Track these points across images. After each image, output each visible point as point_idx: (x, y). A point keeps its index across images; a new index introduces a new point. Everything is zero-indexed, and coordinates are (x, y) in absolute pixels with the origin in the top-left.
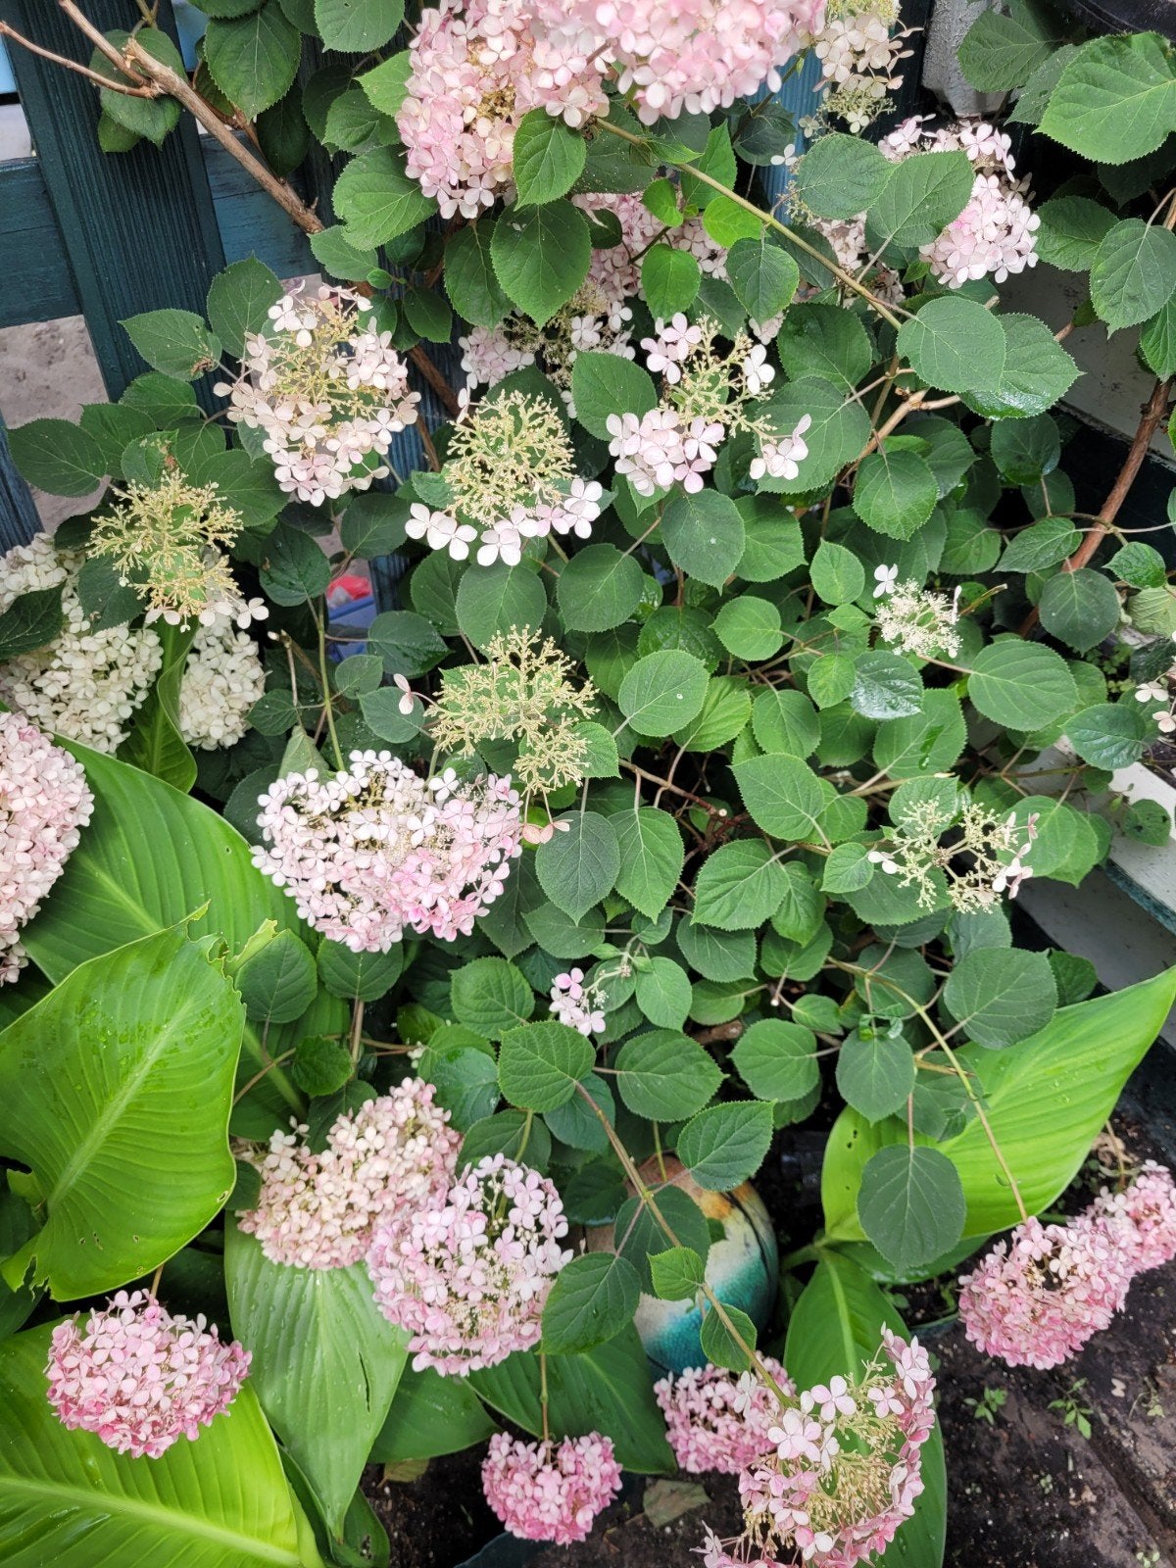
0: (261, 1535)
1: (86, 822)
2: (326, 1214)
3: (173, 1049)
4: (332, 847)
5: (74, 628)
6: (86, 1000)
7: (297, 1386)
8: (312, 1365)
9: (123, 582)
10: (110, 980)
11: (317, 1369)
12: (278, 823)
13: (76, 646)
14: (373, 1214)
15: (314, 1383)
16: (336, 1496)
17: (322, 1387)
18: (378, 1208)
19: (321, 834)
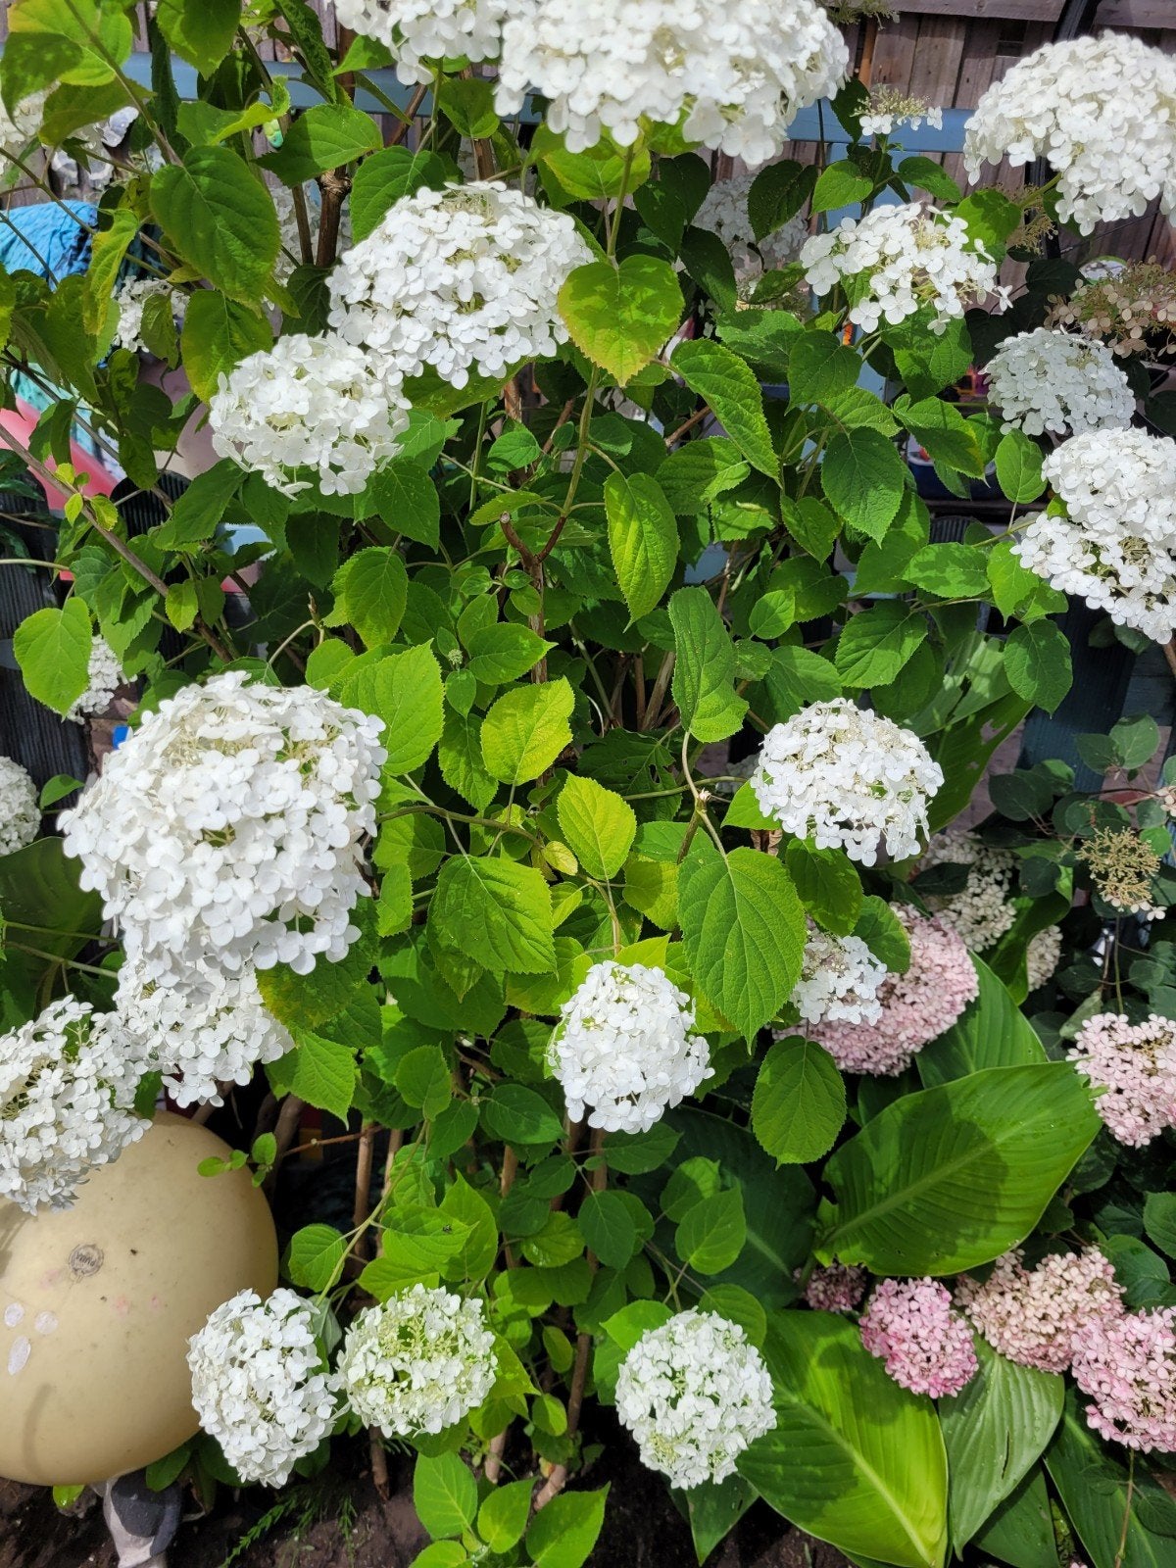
0: (913, 1519)
1: (972, 1000)
2: (1030, 1312)
3: (1020, 1137)
4: (1127, 1066)
5: (971, 890)
6: (974, 1092)
7: (963, 1429)
8: (977, 1420)
9: (1093, 876)
10: (998, 1084)
11: (978, 1426)
12: (1095, 1040)
13: (969, 900)
14: (1058, 1330)
15: (974, 1434)
16: (962, 1527)
17: (978, 1440)
18: (1064, 1327)
19: (1122, 1055)
